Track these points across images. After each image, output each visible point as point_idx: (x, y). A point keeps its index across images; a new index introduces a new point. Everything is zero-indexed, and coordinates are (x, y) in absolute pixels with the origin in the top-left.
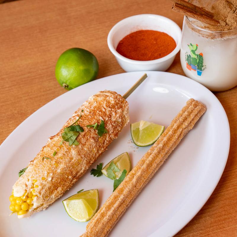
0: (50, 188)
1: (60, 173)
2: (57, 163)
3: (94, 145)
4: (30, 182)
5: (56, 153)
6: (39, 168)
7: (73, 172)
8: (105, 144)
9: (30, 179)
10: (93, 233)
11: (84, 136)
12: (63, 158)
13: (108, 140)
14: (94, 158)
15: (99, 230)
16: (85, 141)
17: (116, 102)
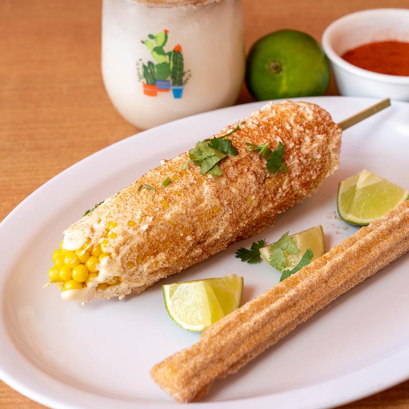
0: (140, 247)
1: (170, 222)
2: (168, 200)
3: (255, 188)
4: (102, 224)
5: (169, 183)
6: (128, 202)
7: (198, 231)
8: (278, 196)
9: (103, 219)
10: (212, 346)
11: (236, 164)
12: (182, 194)
13: (286, 190)
14: (248, 217)
15: (227, 344)
16: (236, 174)
17: (317, 119)
